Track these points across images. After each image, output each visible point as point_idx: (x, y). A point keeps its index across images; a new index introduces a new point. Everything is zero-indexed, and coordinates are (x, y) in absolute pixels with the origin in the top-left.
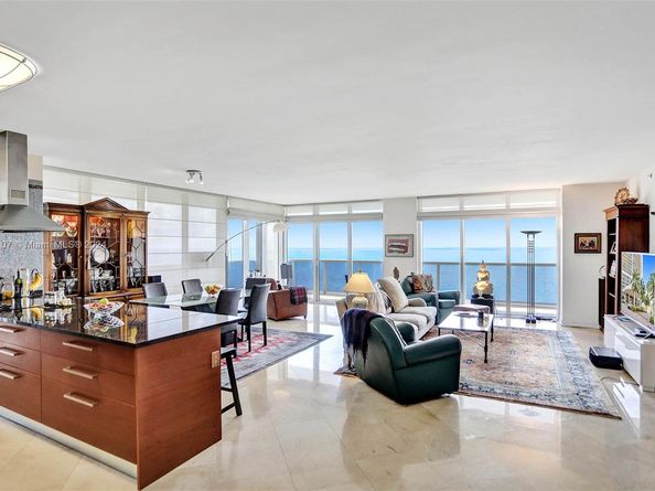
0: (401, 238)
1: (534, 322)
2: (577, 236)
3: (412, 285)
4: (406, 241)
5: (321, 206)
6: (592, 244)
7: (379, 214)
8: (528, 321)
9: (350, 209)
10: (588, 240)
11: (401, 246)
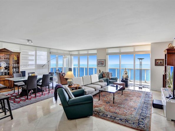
0: (102, 61)
1: (141, 88)
2: (156, 60)
3: (102, 75)
4: (103, 62)
5: (80, 51)
6: (161, 63)
7: (96, 53)
8: (139, 88)
9: (88, 52)
10: (160, 61)
11: (102, 63)
